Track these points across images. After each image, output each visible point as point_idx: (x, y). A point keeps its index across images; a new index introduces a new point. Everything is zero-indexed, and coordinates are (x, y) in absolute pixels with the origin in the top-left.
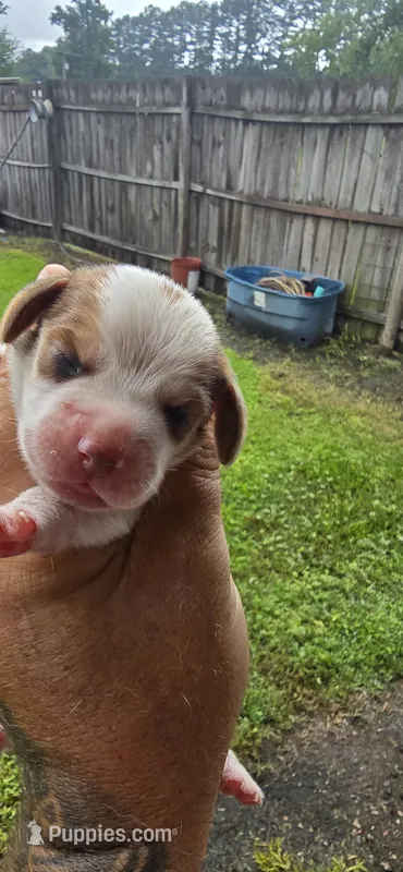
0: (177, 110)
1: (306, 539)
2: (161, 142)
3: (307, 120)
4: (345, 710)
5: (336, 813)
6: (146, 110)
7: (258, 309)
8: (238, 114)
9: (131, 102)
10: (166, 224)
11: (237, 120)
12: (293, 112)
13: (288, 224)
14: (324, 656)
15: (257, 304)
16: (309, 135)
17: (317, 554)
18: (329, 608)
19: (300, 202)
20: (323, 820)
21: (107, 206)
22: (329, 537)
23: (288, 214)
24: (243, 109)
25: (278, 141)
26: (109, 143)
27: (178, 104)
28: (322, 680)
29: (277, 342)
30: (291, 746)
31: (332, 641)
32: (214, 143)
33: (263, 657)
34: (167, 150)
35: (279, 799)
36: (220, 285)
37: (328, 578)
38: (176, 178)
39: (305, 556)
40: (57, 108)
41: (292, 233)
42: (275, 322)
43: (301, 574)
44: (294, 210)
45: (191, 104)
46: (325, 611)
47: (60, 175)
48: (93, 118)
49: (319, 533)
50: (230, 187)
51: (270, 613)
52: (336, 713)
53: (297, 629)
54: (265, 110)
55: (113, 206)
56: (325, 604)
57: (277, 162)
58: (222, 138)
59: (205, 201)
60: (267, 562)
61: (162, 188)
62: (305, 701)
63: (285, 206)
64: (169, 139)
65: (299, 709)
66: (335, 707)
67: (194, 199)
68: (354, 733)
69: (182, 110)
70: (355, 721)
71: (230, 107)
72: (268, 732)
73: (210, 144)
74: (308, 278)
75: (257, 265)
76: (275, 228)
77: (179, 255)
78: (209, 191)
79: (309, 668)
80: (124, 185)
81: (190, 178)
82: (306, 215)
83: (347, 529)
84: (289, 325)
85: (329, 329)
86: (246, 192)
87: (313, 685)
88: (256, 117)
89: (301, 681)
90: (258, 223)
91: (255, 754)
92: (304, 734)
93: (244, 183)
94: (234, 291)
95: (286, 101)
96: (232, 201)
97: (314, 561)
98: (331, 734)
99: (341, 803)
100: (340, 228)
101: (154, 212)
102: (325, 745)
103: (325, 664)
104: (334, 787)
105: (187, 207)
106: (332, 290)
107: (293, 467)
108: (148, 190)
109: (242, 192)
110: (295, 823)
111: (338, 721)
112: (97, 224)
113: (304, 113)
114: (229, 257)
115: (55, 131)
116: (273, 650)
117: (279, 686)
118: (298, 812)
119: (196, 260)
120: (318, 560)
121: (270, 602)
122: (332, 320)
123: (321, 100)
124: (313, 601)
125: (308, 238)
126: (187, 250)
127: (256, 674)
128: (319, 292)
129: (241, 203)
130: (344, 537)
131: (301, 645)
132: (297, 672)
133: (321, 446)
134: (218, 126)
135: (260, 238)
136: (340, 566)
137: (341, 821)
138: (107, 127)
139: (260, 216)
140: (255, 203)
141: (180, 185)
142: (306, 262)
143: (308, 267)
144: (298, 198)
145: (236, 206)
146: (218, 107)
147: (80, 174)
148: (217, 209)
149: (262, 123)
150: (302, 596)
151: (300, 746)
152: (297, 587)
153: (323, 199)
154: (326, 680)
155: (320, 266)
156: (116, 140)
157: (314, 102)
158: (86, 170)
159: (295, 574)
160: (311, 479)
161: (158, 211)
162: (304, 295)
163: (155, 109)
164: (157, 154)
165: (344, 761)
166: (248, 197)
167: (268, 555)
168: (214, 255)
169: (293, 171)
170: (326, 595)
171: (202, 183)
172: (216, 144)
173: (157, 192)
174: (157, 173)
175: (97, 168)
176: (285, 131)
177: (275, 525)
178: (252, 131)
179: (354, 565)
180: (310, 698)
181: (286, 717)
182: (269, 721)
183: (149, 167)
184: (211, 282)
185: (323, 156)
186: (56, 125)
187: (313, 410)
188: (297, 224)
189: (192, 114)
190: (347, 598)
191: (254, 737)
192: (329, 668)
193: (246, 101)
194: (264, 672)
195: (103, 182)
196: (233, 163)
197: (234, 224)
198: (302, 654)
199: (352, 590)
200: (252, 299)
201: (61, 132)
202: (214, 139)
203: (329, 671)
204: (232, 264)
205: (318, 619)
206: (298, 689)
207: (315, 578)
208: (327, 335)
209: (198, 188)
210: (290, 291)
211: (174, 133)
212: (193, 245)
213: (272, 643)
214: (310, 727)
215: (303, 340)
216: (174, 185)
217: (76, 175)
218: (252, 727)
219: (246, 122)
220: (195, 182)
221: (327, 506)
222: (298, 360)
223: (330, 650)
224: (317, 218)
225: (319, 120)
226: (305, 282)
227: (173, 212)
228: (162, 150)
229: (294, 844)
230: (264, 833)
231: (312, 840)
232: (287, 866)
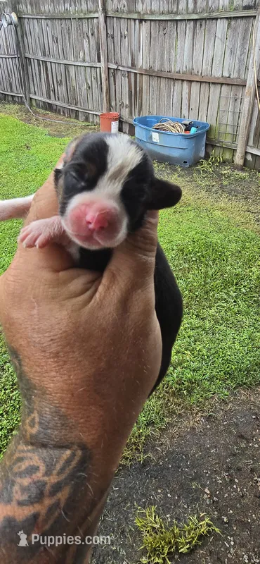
0: (96, 15)
2: (88, 38)
3: (179, 18)
4: (203, 411)
5: (194, 485)
6: (77, 16)
7: (155, 144)
8: (136, 16)
9: (67, 11)
10: (95, 91)
11: (135, 20)
12: (170, 12)
13: (172, 87)
14: (190, 375)
15: (154, 140)
16: (181, 27)
18: (195, 342)
19: (179, 72)
20: (185, 490)
21: (57, 82)
22: (197, 293)
23: (172, 79)
24: (139, 12)
25: (161, 33)
26: (55, 39)
27: (96, 11)
28: (188, 391)
29: (170, 165)
30: (165, 440)
31: (195, 365)
32: (121, 36)
34: (92, 42)
35: (155, 478)
36: (132, 127)
38: (99, 61)
40: (20, 18)
41: (175, 93)
42: (165, 152)
44: (174, 78)
45: (106, 10)
46: (193, 344)
47: (25, 62)
48: (44, 23)
49: (190, 291)
50: (133, 65)
52: (197, 414)
54: (152, 12)
55: (61, 81)
56: (193, 339)
57: (162, 46)
58: (126, 33)
59: (119, 73)
61: (91, 67)
62: (175, 408)
63: (169, 75)
64: (92, 35)
65: (172, 413)
66: (196, 409)
67: (112, 73)
68: (208, 427)
69: (100, 15)
70: (209, 418)
71: (130, 12)
72: (149, 431)
73: (119, 36)
74: (187, 122)
75: (155, 114)
76: (164, 92)
77: (105, 111)
78: (120, 68)
79: (179, 385)
80: (67, 67)
81: (108, 60)
82: (183, 80)
83: (208, 287)
84: (176, 154)
85: (202, 154)
86: (144, 68)
87: (181, 396)
88: (147, 17)
90: (153, 88)
91: (140, 447)
92: (174, 430)
93: (142, 63)
94: (139, 131)
96: (136, 74)
98: (193, 428)
99: (197, 477)
100: (205, 87)
101: (88, 84)
102: (188, 437)
103: (190, 381)
104: (193, 466)
105: (108, 79)
106: (202, 128)
107: (175, 247)
108: (83, 69)
109: (141, 67)
110: (165, 494)
111: (198, 419)
112: (52, 93)
113: (177, 13)
114: (137, 111)
115: (19, 32)
117: (159, 398)
118: (169, 486)
119: (114, 113)
120: (189, 310)
122: (203, 149)
123: (186, 3)
125: (185, 96)
126: (110, 108)
128: (193, 130)
129: (141, 74)
130: (207, 293)
132: (171, 388)
133: (194, 232)
134: (123, 25)
135: (155, 96)
136: (204, 313)
137: (197, 490)
138: (53, 28)
139: (154, 82)
140: (150, 74)
141: (102, 65)
142: (185, 112)
143: (186, 115)
144: (177, 70)
145: (138, 75)
146: (122, 12)
147: (39, 61)
148: (127, 79)
149: (151, 21)
151: (172, 439)
153: (193, 69)
154: (190, 392)
155: (194, 113)
157: (182, 5)
158: (42, 58)
160: (187, 255)
161: (90, 85)
162: (183, 133)
163: (82, 15)
164: (86, 45)
165: (200, 446)
166: (146, 70)
168: (127, 110)
169: (173, 54)
170: (191, 333)
171: (116, 63)
172: (123, 37)
173: (88, 70)
174: (87, 58)
175: (49, 56)
176: (165, 25)
178: (145, 27)
179: (212, 311)
180: (179, 405)
181: (162, 419)
182: (151, 424)
183: (82, 54)
184: (126, 128)
185: (190, 41)
186: (19, 29)
187: (190, 208)
188: (178, 87)
189: (106, 18)
190: (207, 334)
191: (139, 436)
192: (193, 383)
193: (140, 7)
195: (53, 65)
196: (135, 47)
197: (138, 89)
198: (175, 375)
199: (210, 328)
200: (151, 137)
201: (24, 34)
202: (121, 33)
203: (192, 386)
204: (139, 115)
205: (186, 349)
206: (171, 400)
208: (201, 158)
209: (114, 66)
210: (174, 131)
211: (95, 30)
212: (113, 104)
214: (179, 425)
215: (185, 162)
216: (98, 65)
217: (36, 61)
218: (139, 429)
219: (141, 21)
220: (111, 62)
221: (197, 272)
222: (183, 176)
223: (194, 371)
224: (190, 82)
225: (187, 17)
226: (186, 125)
227: (99, 83)
228: (89, 43)
229: (163, 509)
230: (144, 503)
231: (176, 505)
232: (157, 526)
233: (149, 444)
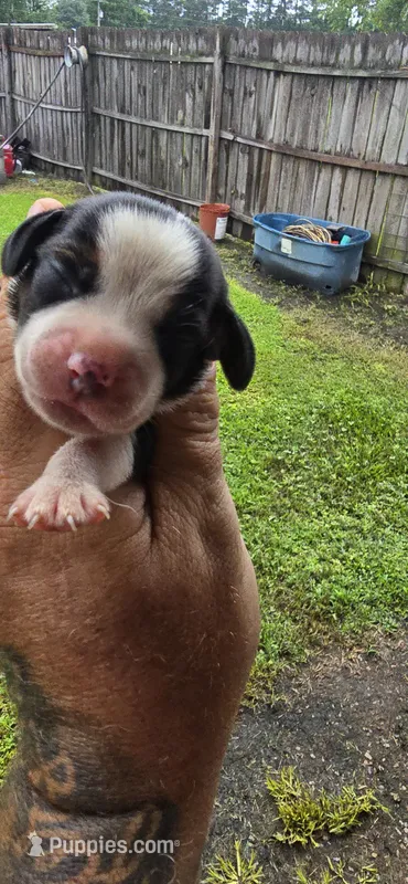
0: (210, 60)
1: (326, 480)
2: (194, 91)
3: (337, 73)
4: (359, 645)
5: (348, 745)
6: (180, 59)
7: (285, 256)
8: (270, 66)
9: (165, 50)
10: (196, 169)
11: (269, 71)
12: (324, 65)
13: (316, 173)
14: (341, 593)
15: (284, 250)
16: (339, 87)
17: (337, 495)
18: (347, 547)
19: (328, 153)
20: (334, 750)
21: (137, 153)
22: (349, 479)
23: (316, 163)
24: (276, 61)
25: (308, 93)
26: (142, 90)
27: (211, 54)
28: (338, 616)
29: (304, 288)
30: (305, 679)
31: (348, 580)
32: (245, 94)
33: (280, 592)
34: (199, 98)
35: (292, 730)
36: (248, 232)
37: (346, 519)
38: (207, 126)
39: (324, 496)
40: (91, 55)
41: (320, 183)
42: (301, 269)
43: (320, 514)
44: (321, 160)
45: (224, 54)
46: (343, 550)
47: (92, 120)
48: (127, 65)
49: (339, 475)
50: (260, 136)
51: (289, 551)
52: (351, 649)
53: (314, 566)
54: (296, 62)
55: (144, 151)
56: (343, 544)
57: (307, 113)
58: (253, 88)
59: (236, 149)
60: (287, 501)
61: (193, 135)
63: (314, 156)
64: (201, 88)
65: (314, 644)
66: (350, 642)
67: (224, 146)
68: (368, 668)
69: (216, 61)
70: (369, 657)
71: (262, 58)
72: (283, 664)
73: (242, 94)
74: (336, 228)
75: (285, 212)
76: (303, 178)
77: (207, 202)
78: (239, 139)
79: (325, 605)
80: (155, 132)
81: (221, 126)
82: (334, 166)
83: (367, 472)
84: (315, 273)
85: (355, 277)
86: (275, 141)
87: (329, 620)
88: (288, 68)
89: (317, 617)
90: (286, 172)
91: (270, 685)
92: (318, 668)
93: (274, 133)
94: (261, 237)
95: (317, 54)
96: (261, 149)
97: (334, 502)
98: (346, 669)
99: (353, 736)
100: (367, 179)
101: (185, 159)
102: (339, 679)
103: (340, 600)
104: (346, 720)
105: (217, 154)
106: (358, 239)
107: (315, 410)
108: (179, 136)
109: (271, 141)
110: (307, 755)
111: (352, 656)
112: (127, 169)
113: (334, 66)
114: (258, 204)
115: (88, 77)
116: (290, 586)
117: (295, 621)
118: (311, 742)
119: (225, 206)
120: (338, 501)
121: (287, 541)
122: (357, 269)
123: (350, 54)
124: (331, 540)
125: (335, 188)
126: (216, 196)
127: (272, 609)
128: (345, 240)
129: (271, 151)
130: (364, 479)
131: (318, 582)
132: (313, 608)
133: (343, 391)
134: (250, 77)
135: (288, 185)
136: (359, 508)
137: (353, 753)
138: (141, 74)
139: (289, 165)
140: (286, 153)
141: (211, 133)
142: (333, 212)
143: (335, 217)
144: (327, 148)
145: (265, 153)
146: (250, 58)
147: (112, 119)
148: (247, 157)
149: (293, 74)
150: (321, 536)
151: (314, 679)
152: (317, 525)
153: (351, 149)
154: (342, 617)
155: (347, 215)
156: (149, 87)
157: (344, 55)
158: (117, 116)
159: (314, 513)
160: (332, 423)
161: (188, 158)
162: (330, 243)
163: (188, 58)
164: (189, 101)
165: (358, 695)
166: (278, 146)
167: (289, 495)
168: (243, 202)
169: (322, 124)
170: (344, 535)
171: (233, 132)
172: (248, 94)
173: (187, 140)
174: (188, 120)
175: (130, 114)
176: (315, 83)
177: (296, 466)
178: (283, 83)
179: (372, 507)
180: (325, 634)
181: (301, 651)
182: (285, 654)
183: (180, 115)
184: (239, 229)
185: (352, 110)
186: (90, 72)
187: (336, 356)
188: (325, 174)
189: (225, 65)
190: (365, 538)
191: (268, 670)
192: (345, 605)
193: (278, 53)
194: (281, 607)
195: (134, 127)
196: (264, 110)
197: (263, 172)
198: (319, 591)
199: (370, 531)
200: (279, 246)
201: (95, 78)
202: (245, 88)
203: (345, 608)
204: (260, 211)
205: (335, 557)
206: (314, 625)
207: (334, 518)
208: (354, 284)
209: (230, 137)
210: (316, 239)
211: (206, 81)
212: (221, 191)
213: (290, 579)
214: (325, 661)
215: (328, 287)
216: (205, 132)
217: (108, 121)
218: (268, 659)
219: (278, 73)
220: (226, 130)
221: (348, 449)
222: (323, 307)
223: (346, 587)
224: (345, 169)
225: (350, 73)
226: (332, 231)
227: (203, 158)
228: (194, 99)
229: (306, 773)
230: (277, 762)
231: (323, 770)
232: (298, 794)
233: (282, 682)
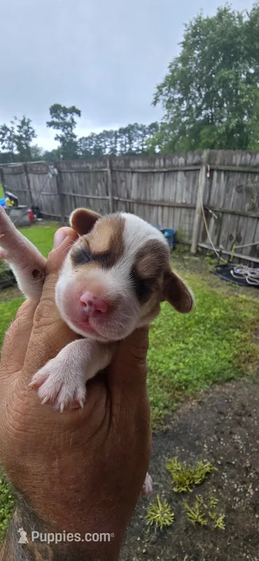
0: (106, 170)
1: (172, 330)
2: (101, 182)
3: (155, 170)
4: (195, 398)
5: (197, 443)
6: (94, 170)
8: (129, 170)
9: (88, 168)
11: (129, 172)
12: (149, 168)
13: (152, 209)
14: (184, 377)
16: (157, 175)
17: (177, 336)
18: (184, 357)
19: (155, 201)
20: (192, 447)
22: (181, 329)
23: (152, 205)
24: (130, 168)
25: (145, 179)
26: (81, 184)
27: (106, 167)
30: (176, 417)
31: (186, 371)
33: (160, 381)
34: (104, 185)
37: (182, 345)
38: (108, 195)
39: (172, 337)
40: (59, 172)
41: (154, 214)
43: (171, 345)
45: (111, 167)
46: (183, 359)
47: (62, 197)
48: (74, 175)
49: (177, 327)
50: (128, 197)
51: (162, 362)
52: (192, 400)
53: (173, 367)
54: (139, 168)
56: (182, 356)
57: (146, 187)
58: (124, 179)
59: (119, 202)
60: (158, 341)
61: (103, 199)
62: (179, 397)
63: (150, 203)
64: (104, 180)
65: (177, 401)
66: (191, 398)
67: (115, 202)
68: (200, 408)
69: (108, 170)
70: (200, 403)
71: (125, 168)
72: (166, 412)
73: (120, 181)
74: (162, 229)
76: (147, 211)
78: (121, 199)
79: (179, 383)
80: (88, 199)
81: (113, 194)
82: (158, 206)
83: (187, 325)
86: (135, 198)
87: (182, 390)
88: (136, 170)
89: (177, 389)
90: (140, 210)
91: (162, 422)
92: (180, 411)
93: (134, 195)
95: (147, 164)
96: (130, 202)
97: (176, 339)
98: (191, 410)
99: (199, 438)
100: (172, 209)
102: (189, 414)
103: (185, 381)
104: (194, 432)
106: (171, 232)
109: (133, 199)
110: (181, 449)
111: (193, 404)
113: (154, 168)
115: (59, 179)
116: (164, 377)
117: (168, 392)
118: (182, 445)
120: (178, 338)
121: (160, 357)
122: (172, 245)
123: (159, 163)
124: (177, 355)
127: (158, 388)
128: (166, 234)
129: (133, 203)
130: (187, 328)
131: (175, 374)
132: (175, 385)
134: (122, 174)
136: (186, 340)
137: (199, 446)
138: (80, 177)
139: (141, 207)
140: (139, 202)
141: (109, 197)
142: (160, 223)
144: (155, 199)
146: (121, 168)
147: (71, 196)
148: (124, 206)
149: (139, 172)
150: (173, 354)
151: (179, 415)
152: (170, 350)
153: (164, 199)
154: (186, 387)
155: (165, 224)
156: (83, 182)
157: (157, 163)
158: (73, 194)
159: (169, 345)
163: (97, 170)
164: (99, 186)
165: (197, 420)
166: (136, 200)
167: (158, 338)
169: (152, 191)
170: (182, 352)
171: (118, 196)
172: (122, 181)
173: (101, 201)
174: (100, 194)
175: (77, 193)
176: (147, 175)
177: (159, 326)
178: (135, 176)
179: (192, 339)
180: (181, 396)
181: (172, 405)
182: (166, 407)
183: (97, 191)
185: (162, 184)
186: (59, 178)
188: (155, 209)
189: (112, 171)
190: (190, 352)
191: (161, 415)
192: (187, 382)
193: (132, 165)
194: (161, 387)
195: (79, 197)
196: (129, 185)
198: (176, 377)
199: (192, 349)
201: (62, 180)
202: (120, 179)
203: (187, 384)
205: (180, 362)
206: (176, 392)
207: (177, 346)
209: (116, 198)
211: (105, 178)
213: (164, 374)
214: (183, 408)
216: (107, 198)
217: (69, 196)
218: (160, 411)
219: (133, 172)
220: (115, 196)
223: (187, 374)
224: (163, 206)
225: (160, 170)
227: (108, 208)
228: (101, 185)
229: (181, 459)
230: (169, 456)
231: (189, 456)
232: (180, 469)
233: (167, 420)
